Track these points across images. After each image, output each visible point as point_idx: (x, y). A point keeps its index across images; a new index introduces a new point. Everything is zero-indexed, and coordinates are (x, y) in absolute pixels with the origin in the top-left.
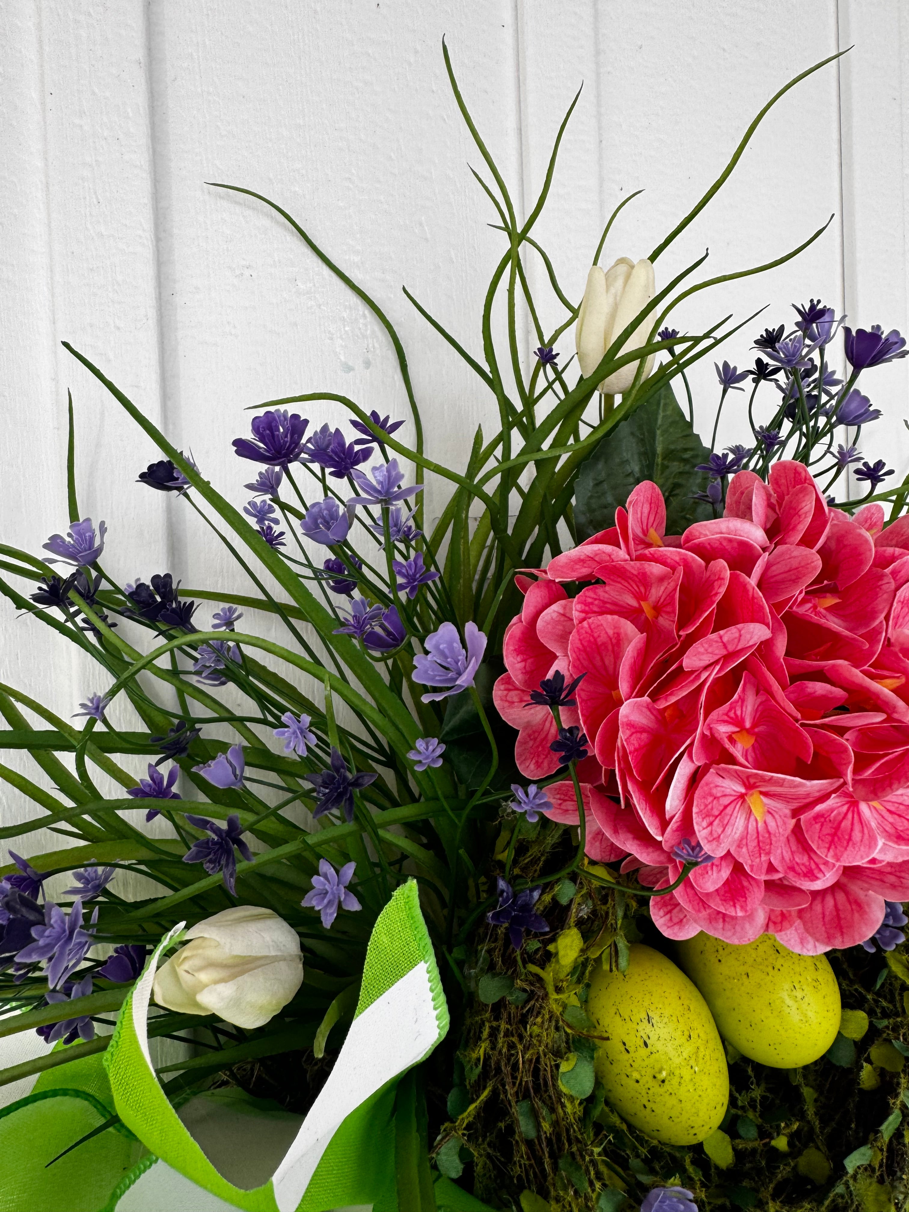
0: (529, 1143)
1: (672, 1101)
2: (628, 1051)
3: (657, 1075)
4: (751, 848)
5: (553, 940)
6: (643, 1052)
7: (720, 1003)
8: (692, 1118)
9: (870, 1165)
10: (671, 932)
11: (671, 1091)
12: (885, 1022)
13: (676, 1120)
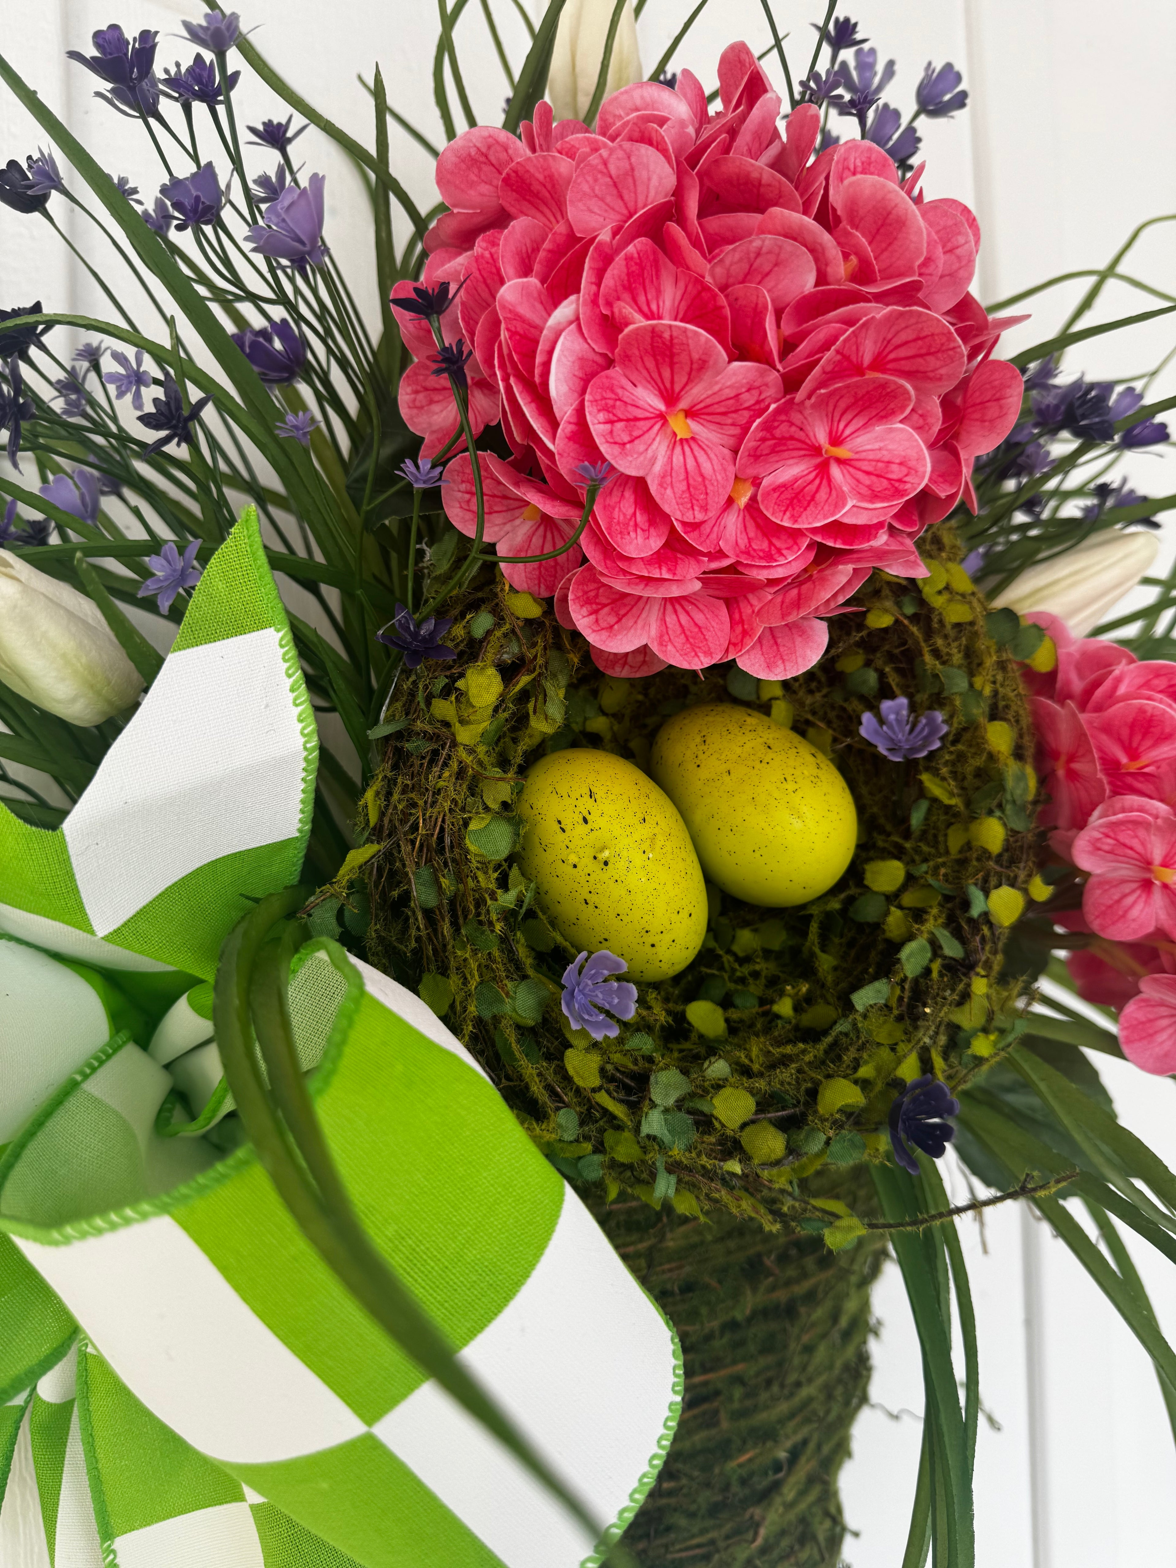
0: (428, 913)
1: (618, 891)
2: (564, 831)
3: (598, 855)
4: (679, 493)
5: (462, 675)
6: (583, 829)
7: (699, 816)
8: (646, 918)
9: (886, 1006)
10: (597, 638)
11: (616, 877)
12: (924, 867)
13: (626, 919)
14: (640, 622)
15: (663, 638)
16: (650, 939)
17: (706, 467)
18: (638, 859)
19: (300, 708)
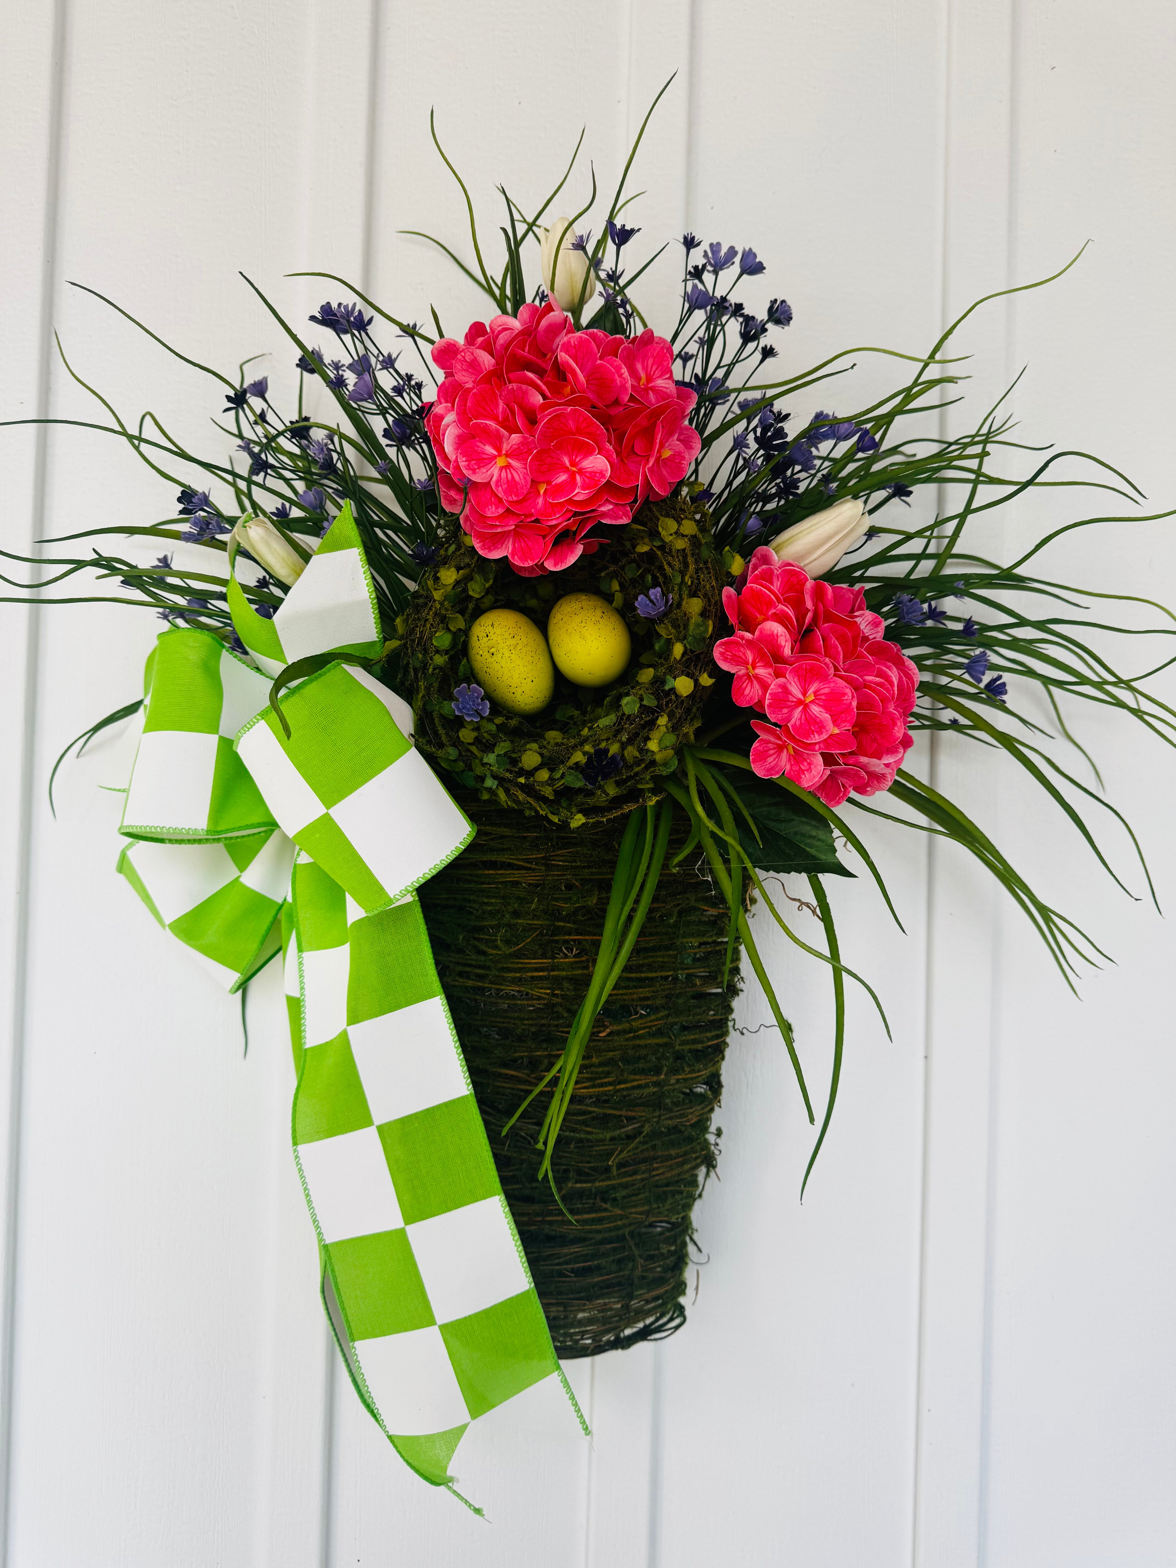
0: (416, 670)
3: (490, 651)
4: (505, 489)
5: (439, 571)
11: (497, 661)
14: (504, 546)
15: (513, 554)
16: (512, 690)
17: (517, 477)
18: (507, 654)
19: (367, 581)
